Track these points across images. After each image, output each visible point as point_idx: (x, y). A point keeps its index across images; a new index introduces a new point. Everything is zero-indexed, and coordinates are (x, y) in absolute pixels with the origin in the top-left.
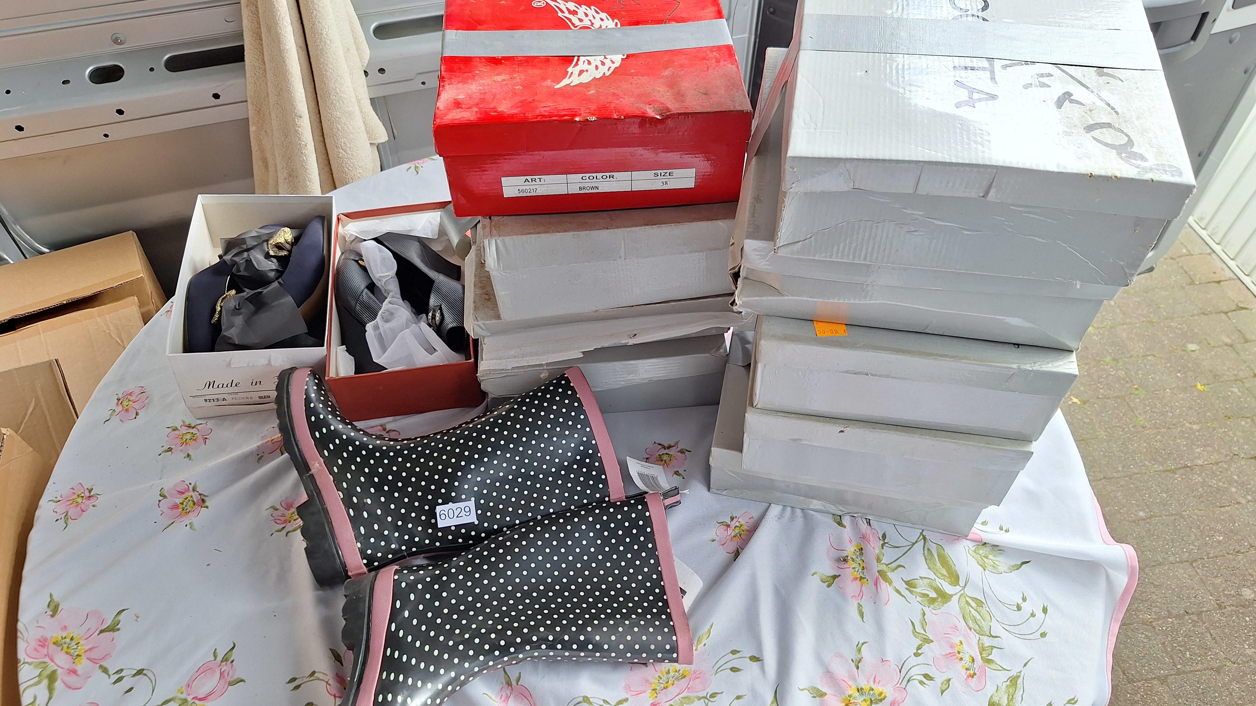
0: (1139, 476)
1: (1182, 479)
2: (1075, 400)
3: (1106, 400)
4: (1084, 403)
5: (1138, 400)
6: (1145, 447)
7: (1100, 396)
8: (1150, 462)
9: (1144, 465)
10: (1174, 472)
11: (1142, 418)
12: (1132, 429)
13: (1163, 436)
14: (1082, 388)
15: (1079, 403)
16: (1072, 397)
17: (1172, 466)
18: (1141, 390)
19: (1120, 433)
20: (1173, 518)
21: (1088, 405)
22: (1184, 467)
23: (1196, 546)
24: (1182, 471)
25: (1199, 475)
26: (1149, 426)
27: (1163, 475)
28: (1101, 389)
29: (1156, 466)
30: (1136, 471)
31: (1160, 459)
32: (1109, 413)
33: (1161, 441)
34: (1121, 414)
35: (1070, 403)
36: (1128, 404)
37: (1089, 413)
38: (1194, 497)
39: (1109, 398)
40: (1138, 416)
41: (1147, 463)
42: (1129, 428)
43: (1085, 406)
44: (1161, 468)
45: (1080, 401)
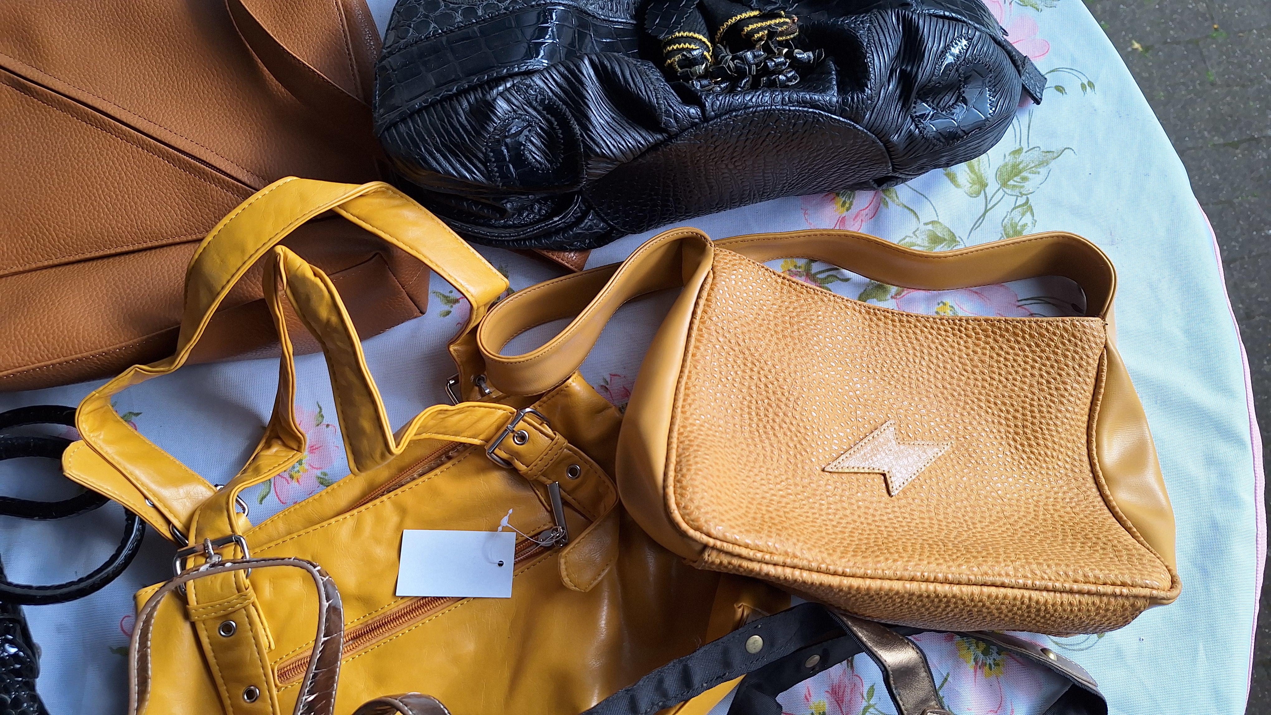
0: (1193, 151)
1: (1243, 155)
2: (1136, 45)
3: (1175, 45)
4: (1146, 49)
5: (1214, 46)
6: (1209, 112)
7: (1169, 40)
8: (1209, 132)
9: (1203, 137)
10: (1235, 145)
11: (1214, 71)
12: (1198, 87)
13: (1233, 98)
14: (1148, 29)
15: (1140, 49)
16: (1134, 42)
17: (1234, 136)
18: (1221, 31)
19: (1183, 92)
20: (1220, 207)
21: (1150, 51)
22: (1249, 140)
23: (1238, 242)
24: (1245, 145)
25: (1264, 150)
26: (1219, 83)
27: (1222, 150)
28: (1172, 29)
29: (1216, 138)
30: (1190, 145)
31: (1223, 128)
32: (1175, 63)
33: (1229, 104)
34: (1189, 66)
35: (1129, 49)
36: (1201, 53)
37: (1150, 64)
38: (1252, 179)
39: (1178, 43)
40: (1210, 68)
41: (1206, 133)
42: (1194, 86)
43: (1147, 55)
44: (1221, 141)
45: (1142, 47)
